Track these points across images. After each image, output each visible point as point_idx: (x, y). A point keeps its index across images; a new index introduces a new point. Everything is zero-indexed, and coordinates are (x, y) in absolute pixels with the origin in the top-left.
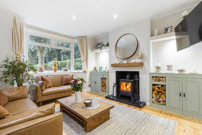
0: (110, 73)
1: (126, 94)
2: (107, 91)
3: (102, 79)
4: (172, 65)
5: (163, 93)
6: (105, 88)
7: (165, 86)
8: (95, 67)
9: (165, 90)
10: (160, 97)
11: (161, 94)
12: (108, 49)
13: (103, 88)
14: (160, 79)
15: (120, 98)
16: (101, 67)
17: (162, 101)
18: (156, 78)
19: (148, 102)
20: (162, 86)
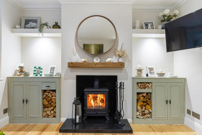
0: (62, 79)
1: (98, 113)
2: (57, 115)
3: (45, 91)
4: (153, 68)
5: (148, 102)
6: (53, 110)
7: (150, 93)
8: (21, 68)
9: (149, 98)
10: (145, 109)
11: (146, 104)
12: (59, 35)
13: (46, 109)
14: (146, 86)
15: (85, 122)
16: (39, 68)
17: (147, 114)
18: (141, 84)
19: (130, 118)
20: (147, 93)
